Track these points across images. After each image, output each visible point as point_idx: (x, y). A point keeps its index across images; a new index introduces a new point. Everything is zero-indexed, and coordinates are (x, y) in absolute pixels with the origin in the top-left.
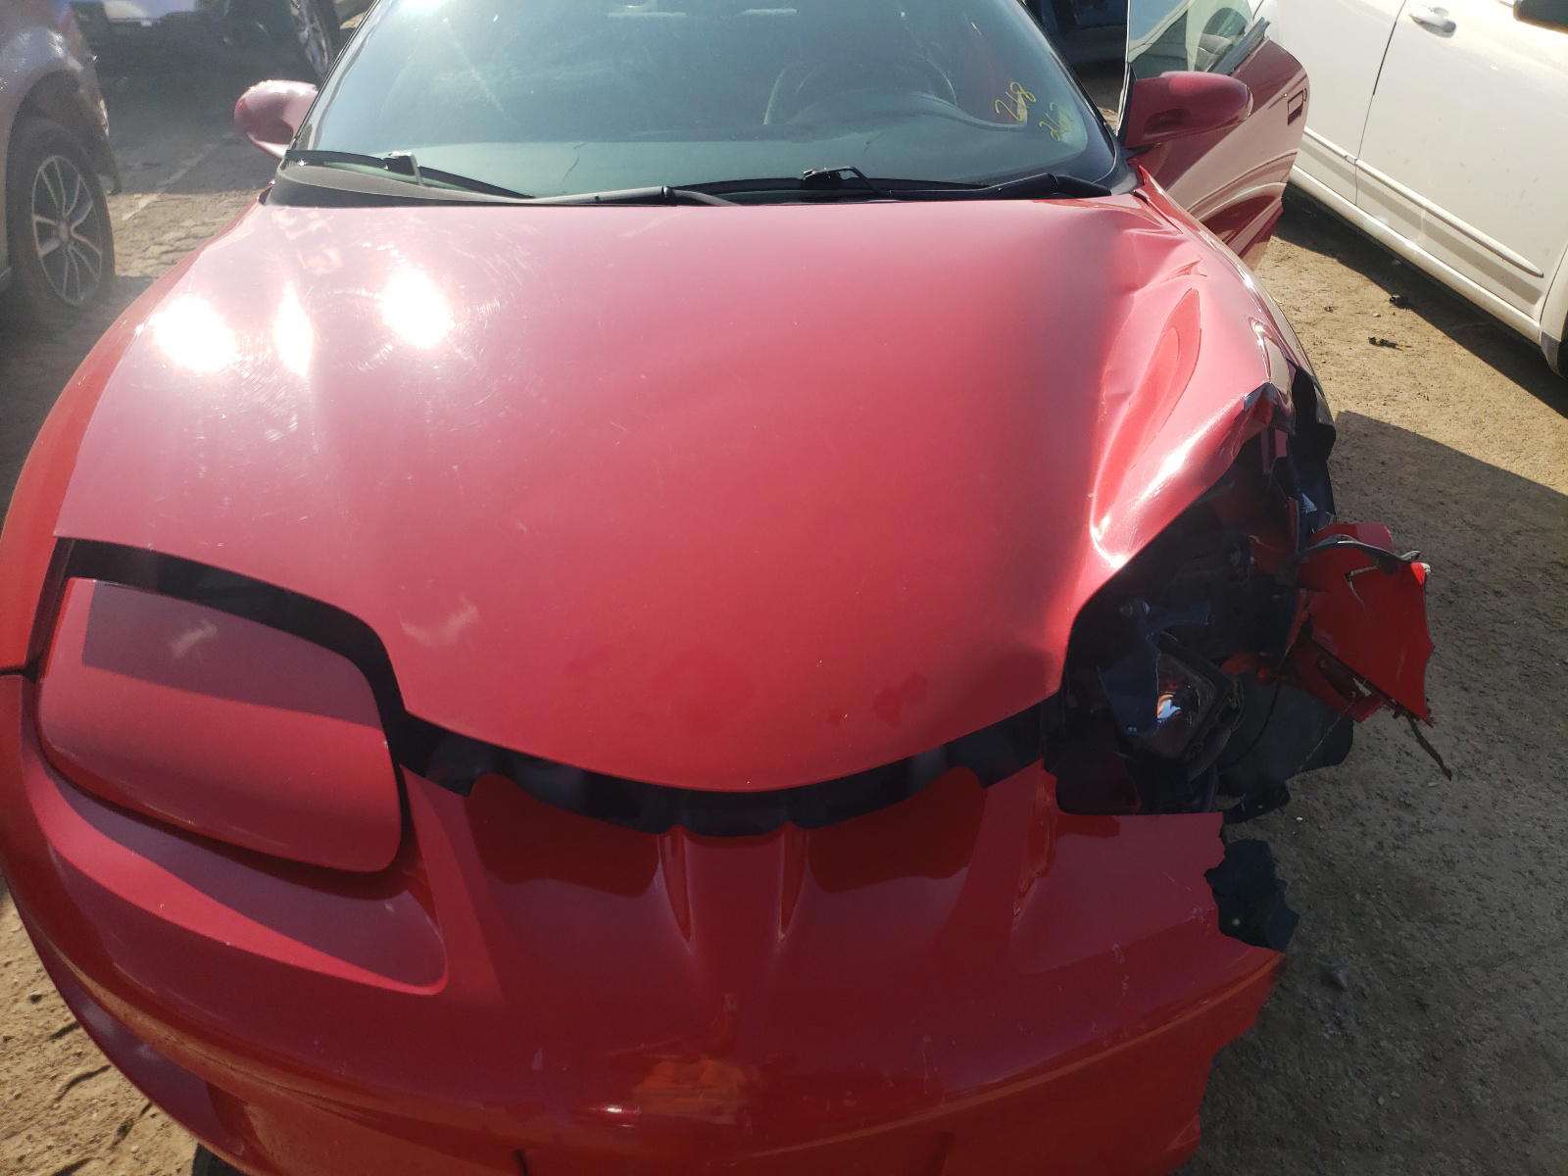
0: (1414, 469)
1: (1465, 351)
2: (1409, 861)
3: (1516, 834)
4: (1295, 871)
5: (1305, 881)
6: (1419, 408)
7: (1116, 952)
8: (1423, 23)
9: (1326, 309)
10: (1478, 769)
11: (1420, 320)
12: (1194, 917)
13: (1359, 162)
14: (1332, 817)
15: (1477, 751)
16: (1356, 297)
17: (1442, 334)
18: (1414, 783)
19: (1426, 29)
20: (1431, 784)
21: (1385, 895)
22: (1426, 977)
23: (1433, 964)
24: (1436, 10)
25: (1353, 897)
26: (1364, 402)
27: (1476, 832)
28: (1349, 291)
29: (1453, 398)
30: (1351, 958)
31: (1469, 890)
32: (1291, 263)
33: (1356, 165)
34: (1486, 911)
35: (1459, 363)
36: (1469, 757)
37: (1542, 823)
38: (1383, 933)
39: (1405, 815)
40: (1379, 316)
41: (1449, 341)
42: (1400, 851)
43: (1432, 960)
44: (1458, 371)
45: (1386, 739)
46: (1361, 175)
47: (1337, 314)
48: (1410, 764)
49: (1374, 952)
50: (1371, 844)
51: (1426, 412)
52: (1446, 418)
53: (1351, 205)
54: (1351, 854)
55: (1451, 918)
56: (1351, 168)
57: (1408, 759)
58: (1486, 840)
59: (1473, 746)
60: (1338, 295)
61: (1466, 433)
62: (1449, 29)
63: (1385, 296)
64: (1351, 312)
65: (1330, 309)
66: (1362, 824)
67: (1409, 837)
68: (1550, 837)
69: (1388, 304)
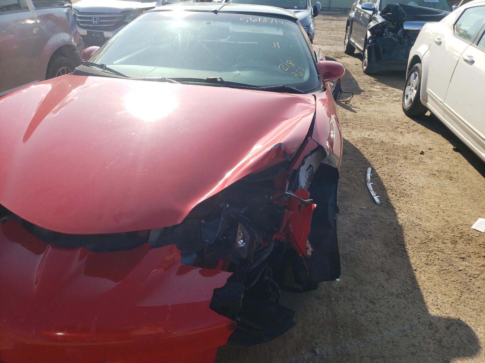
0: (434, 200)
1: (472, 167)
2: (363, 320)
3: (407, 319)
4: (322, 315)
5: (323, 318)
6: (446, 182)
7: (169, 306)
8: (466, 60)
9: (429, 149)
10: (405, 296)
11: (461, 156)
12: (201, 301)
13: (444, 103)
14: (345, 301)
15: (408, 290)
16: (441, 147)
17: (467, 161)
18: (379, 296)
19: (467, 63)
20: (385, 297)
21: (349, 328)
22: (348, 357)
23: (353, 354)
24: (470, 57)
25: (338, 326)
26: (427, 178)
27: (393, 315)
28: (441, 144)
29: (460, 181)
30: (326, 345)
31: (380, 333)
32: (424, 134)
33: (444, 104)
34: (382, 341)
35: (468, 170)
36: (403, 291)
37: (418, 317)
38: (341, 340)
39: (370, 305)
40: (447, 153)
41: (468, 163)
42: (362, 316)
43: (354, 352)
44: (466, 173)
45: (377, 281)
46: (445, 107)
47: (433, 151)
48: (381, 290)
49: (335, 345)
50: (353, 311)
51: (448, 184)
52: (454, 186)
53: (442, 117)
54: (344, 314)
55: (368, 340)
56: (442, 105)
57: (382, 288)
58: (395, 318)
59: (407, 288)
60: (436, 145)
61: (459, 192)
62: (472, 62)
63: (452, 147)
64: (438, 151)
65: (430, 149)
66: (353, 305)
67: (368, 312)
68: (419, 322)
69: (452, 150)
